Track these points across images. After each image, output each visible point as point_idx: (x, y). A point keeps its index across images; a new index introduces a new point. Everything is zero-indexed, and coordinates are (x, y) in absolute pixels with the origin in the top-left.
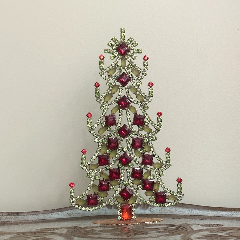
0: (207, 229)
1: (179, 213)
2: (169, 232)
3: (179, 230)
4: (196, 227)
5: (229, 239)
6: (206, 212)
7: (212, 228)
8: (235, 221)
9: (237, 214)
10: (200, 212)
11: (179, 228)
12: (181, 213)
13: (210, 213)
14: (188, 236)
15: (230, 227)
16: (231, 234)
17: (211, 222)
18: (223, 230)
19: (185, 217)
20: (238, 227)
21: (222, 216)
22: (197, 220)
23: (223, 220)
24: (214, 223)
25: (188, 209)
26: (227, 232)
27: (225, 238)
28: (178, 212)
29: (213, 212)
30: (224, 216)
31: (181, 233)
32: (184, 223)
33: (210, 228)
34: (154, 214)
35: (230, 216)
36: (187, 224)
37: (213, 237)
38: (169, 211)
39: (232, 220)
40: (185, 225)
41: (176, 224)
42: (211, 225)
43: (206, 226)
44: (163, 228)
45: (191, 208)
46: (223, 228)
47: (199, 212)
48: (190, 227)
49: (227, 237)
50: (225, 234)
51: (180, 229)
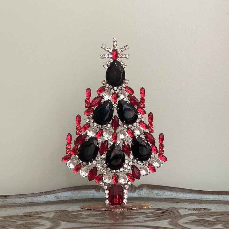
0: (194, 214)
1: (167, 196)
2: (156, 217)
3: (166, 215)
4: (184, 211)
5: (216, 224)
6: (193, 196)
7: (199, 212)
8: (222, 205)
9: (224, 198)
10: (188, 195)
11: (167, 212)
12: (169, 196)
13: (197, 196)
14: (176, 221)
15: (218, 211)
16: (218, 219)
17: (198, 205)
18: (210, 215)
19: (173, 200)
20: (225, 212)
21: (209, 200)
22: (184, 203)
23: (210, 204)
24: (201, 207)
25: (175, 192)
26: (215, 217)
27: (213, 223)
28: (165, 195)
29: (200, 196)
30: (211, 200)
31: (169, 218)
32: (171, 207)
33: (197, 212)
34: (141, 197)
35: (217, 200)
36: (175, 208)
37: (201, 222)
38: (156, 194)
39: (219, 204)
40: (172, 208)
41: (163, 208)
42: (199, 209)
43: (193, 211)
44: (151, 212)
45: (178, 191)
46: (210, 212)
47: (186, 196)
48: (177, 211)
49: (215, 223)
50: (213, 219)
51: (168, 214)
